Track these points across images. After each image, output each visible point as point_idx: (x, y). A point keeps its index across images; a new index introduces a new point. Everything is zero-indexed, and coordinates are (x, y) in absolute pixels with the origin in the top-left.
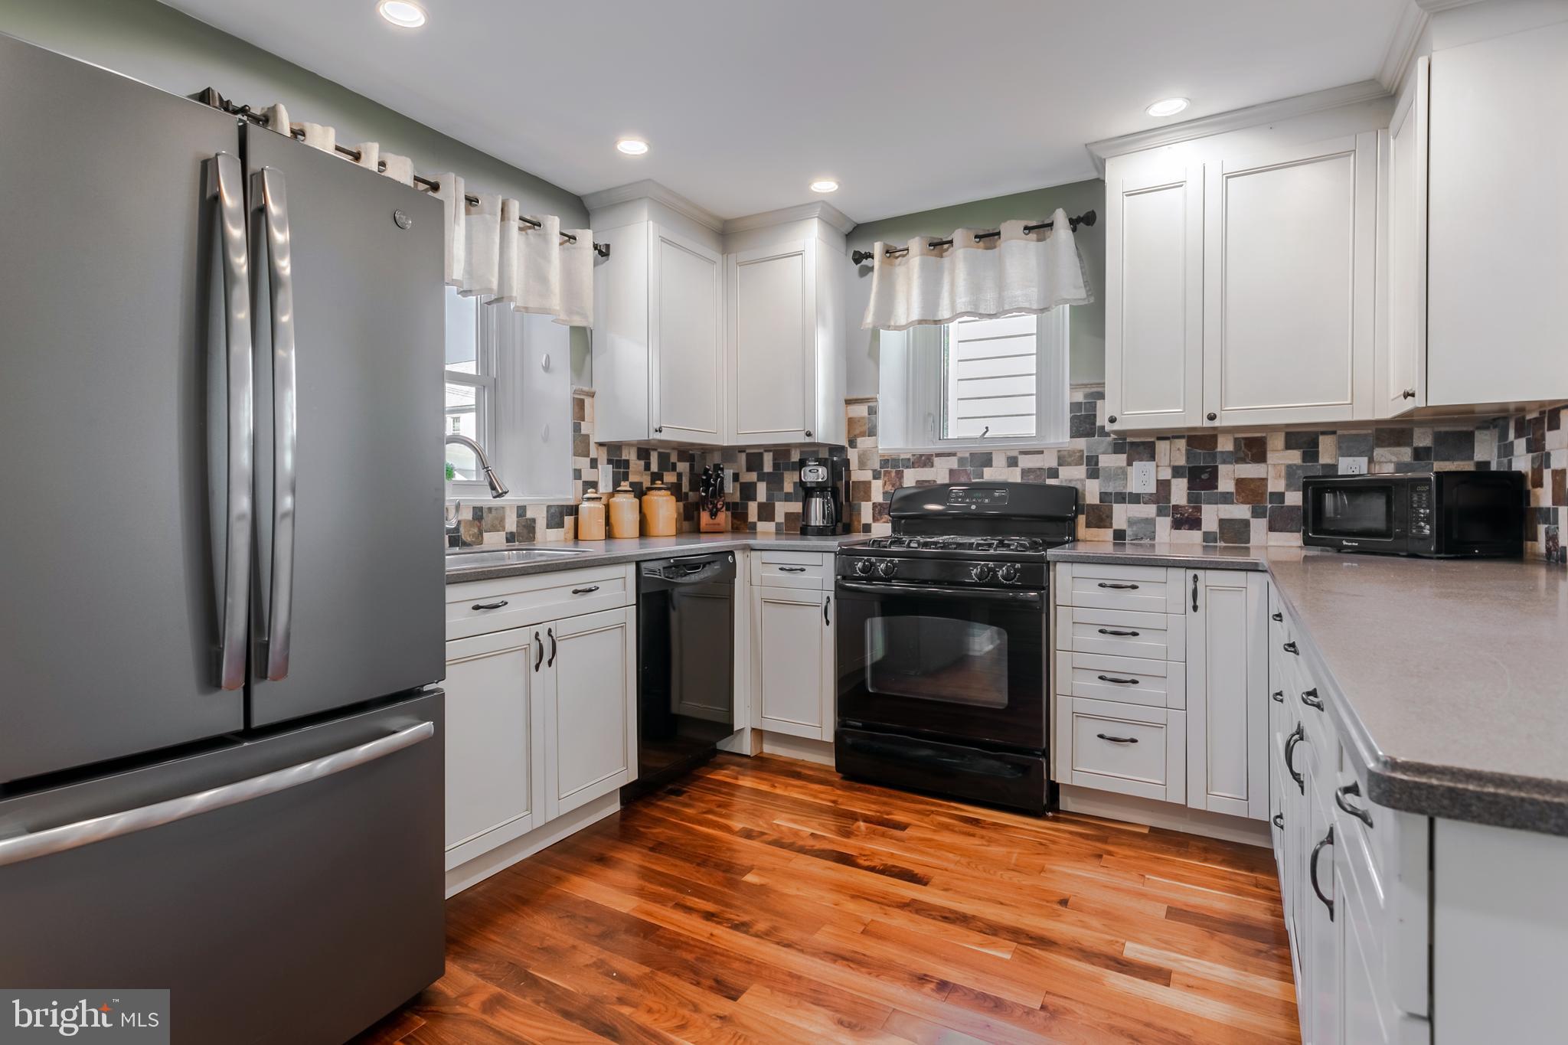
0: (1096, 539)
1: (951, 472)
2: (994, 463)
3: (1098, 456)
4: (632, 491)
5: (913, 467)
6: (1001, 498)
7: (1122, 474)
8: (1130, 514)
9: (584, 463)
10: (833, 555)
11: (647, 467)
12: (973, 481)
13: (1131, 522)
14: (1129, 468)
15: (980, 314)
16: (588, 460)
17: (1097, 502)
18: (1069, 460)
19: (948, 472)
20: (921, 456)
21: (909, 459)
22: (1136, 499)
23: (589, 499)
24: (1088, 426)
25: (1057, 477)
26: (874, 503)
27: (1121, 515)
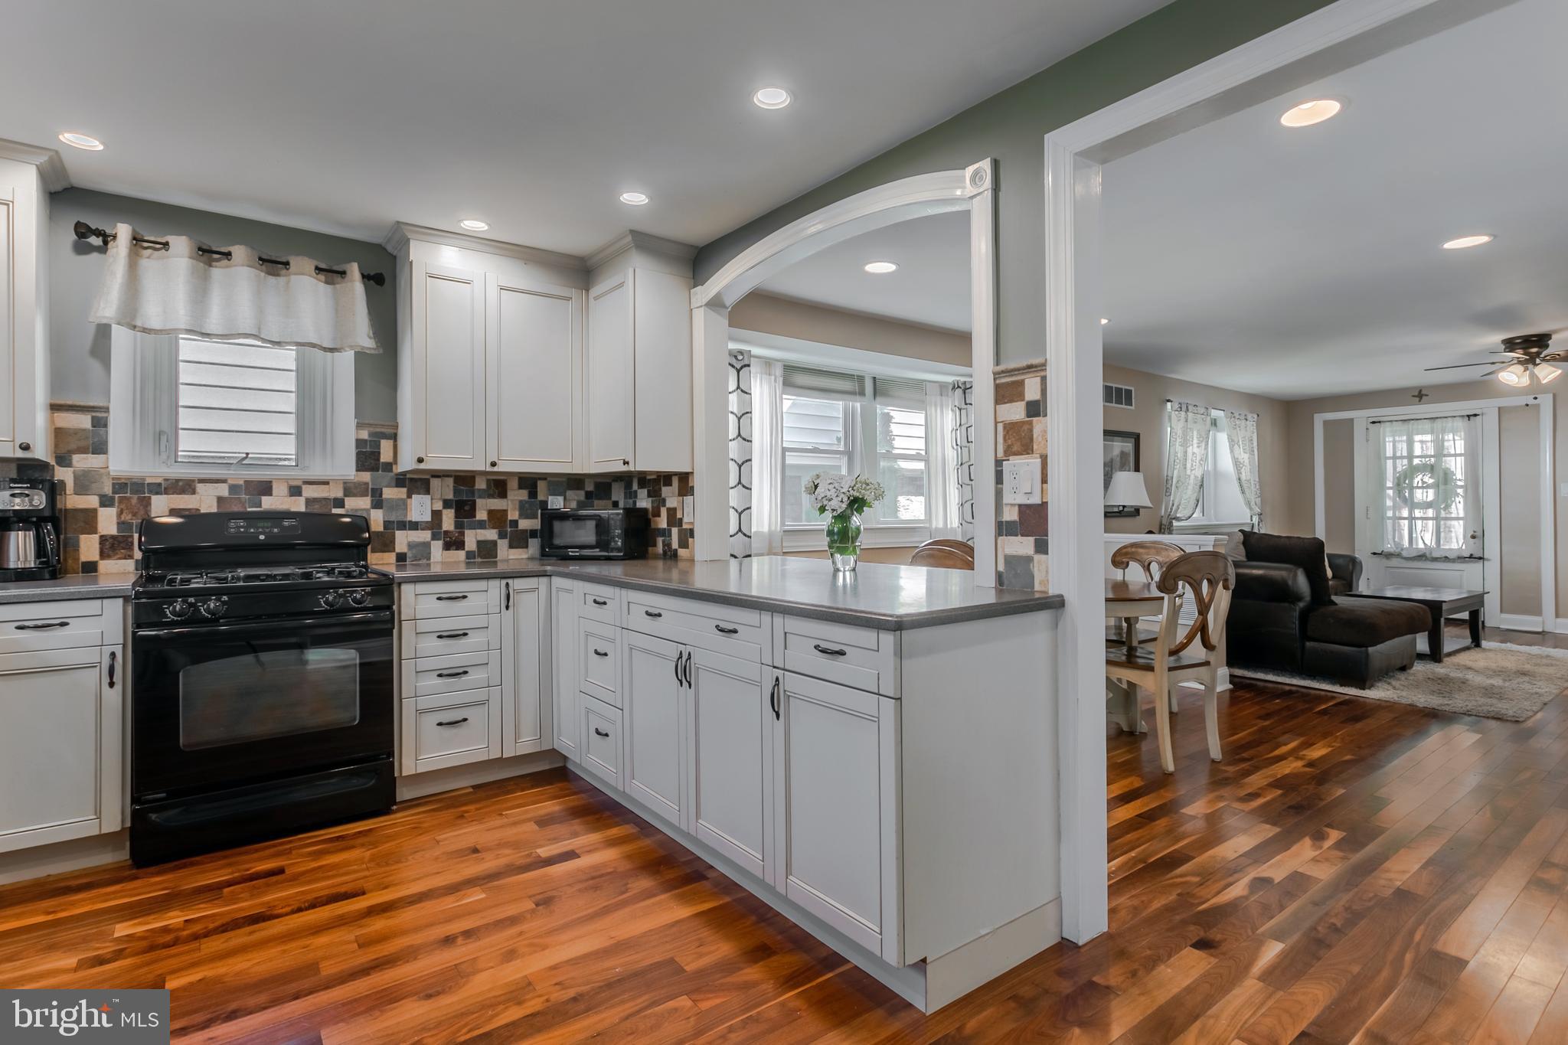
0: (381, 562)
1: (220, 500)
2: (275, 492)
3: (382, 489)
5: (166, 494)
6: (290, 527)
7: (402, 505)
8: (410, 539)
10: (121, 601)
12: (249, 510)
13: (411, 546)
14: (409, 500)
17: (381, 529)
18: (355, 491)
19: (216, 500)
20: (177, 481)
21: (160, 484)
22: (415, 526)
24: (372, 461)
25: (343, 506)
26: (101, 537)
27: (403, 540)
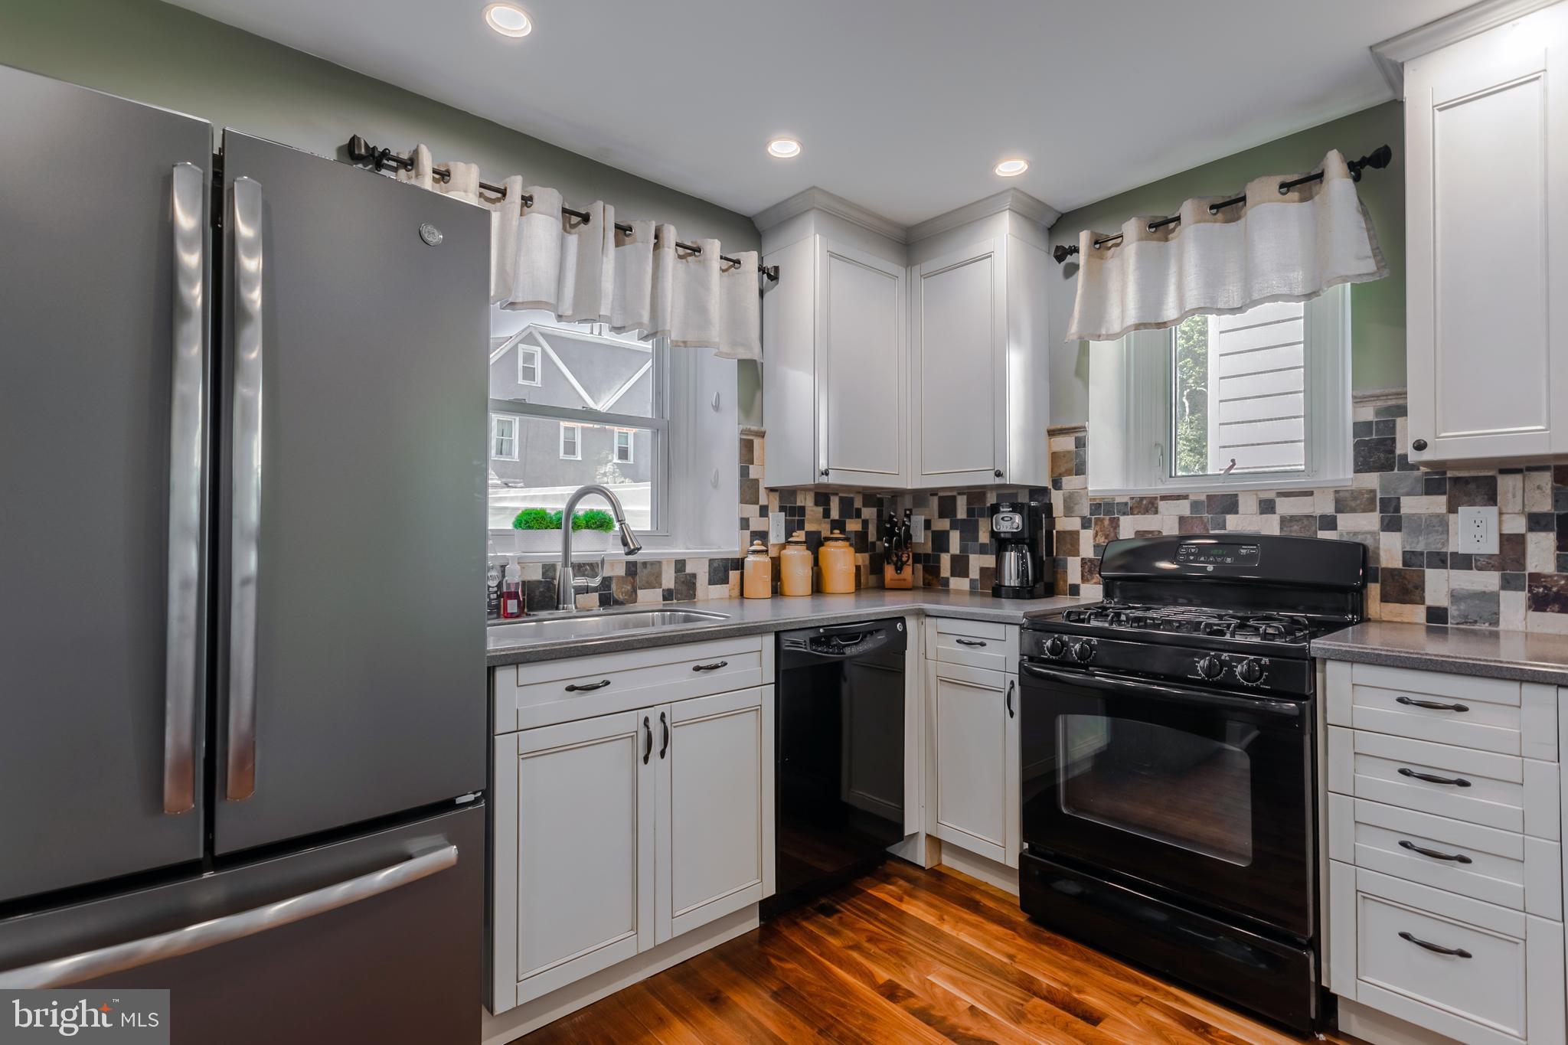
0: (1398, 620)
1: (1182, 520)
2: (1241, 509)
3: (1399, 499)
4: (805, 542)
5: (1132, 514)
6: (1250, 557)
7: (1440, 525)
8: (1455, 585)
9: (752, 511)
10: (1017, 628)
11: (827, 514)
12: (1212, 532)
13: (1456, 597)
14: (1452, 516)
15: (1219, 309)
16: (757, 507)
17: (1398, 564)
18: (1353, 504)
19: (1177, 520)
20: (1142, 499)
21: (1126, 504)
22: (1464, 562)
23: (755, 552)
24: (1382, 455)
25: (1335, 528)
26: (1082, 559)
27: (1438, 586)
